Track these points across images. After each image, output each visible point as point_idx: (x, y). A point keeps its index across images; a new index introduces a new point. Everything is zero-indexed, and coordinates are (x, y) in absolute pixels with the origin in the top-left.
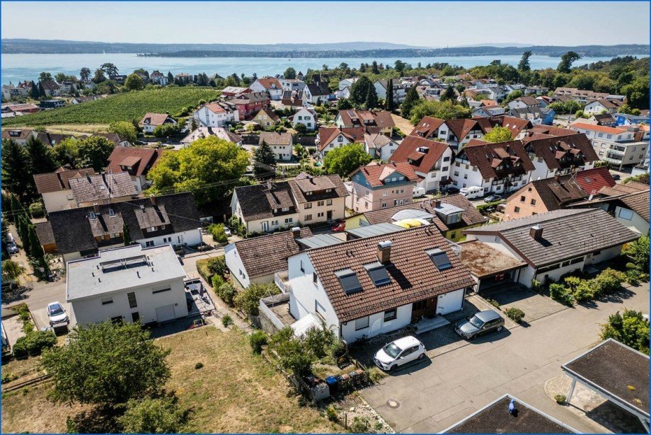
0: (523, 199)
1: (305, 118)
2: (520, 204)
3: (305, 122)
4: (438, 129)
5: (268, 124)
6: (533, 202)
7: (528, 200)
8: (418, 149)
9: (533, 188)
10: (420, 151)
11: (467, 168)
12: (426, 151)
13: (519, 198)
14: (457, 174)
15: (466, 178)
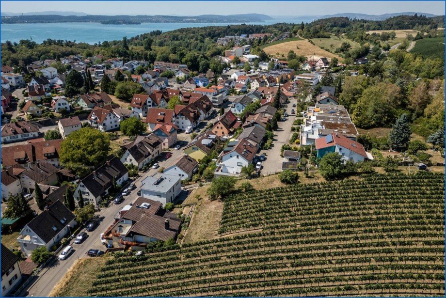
0: (218, 128)
1: (63, 104)
2: (217, 130)
3: (63, 107)
4: (146, 100)
5: (38, 112)
6: (222, 128)
7: (220, 128)
8: (159, 114)
9: (221, 123)
10: (161, 114)
11: (182, 119)
12: (164, 114)
13: (216, 128)
14: (178, 123)
15: (183, 123)
